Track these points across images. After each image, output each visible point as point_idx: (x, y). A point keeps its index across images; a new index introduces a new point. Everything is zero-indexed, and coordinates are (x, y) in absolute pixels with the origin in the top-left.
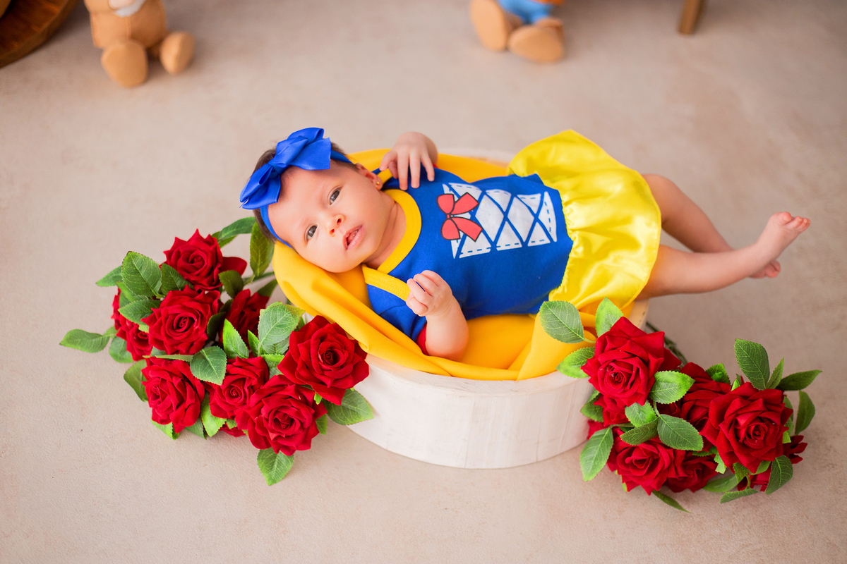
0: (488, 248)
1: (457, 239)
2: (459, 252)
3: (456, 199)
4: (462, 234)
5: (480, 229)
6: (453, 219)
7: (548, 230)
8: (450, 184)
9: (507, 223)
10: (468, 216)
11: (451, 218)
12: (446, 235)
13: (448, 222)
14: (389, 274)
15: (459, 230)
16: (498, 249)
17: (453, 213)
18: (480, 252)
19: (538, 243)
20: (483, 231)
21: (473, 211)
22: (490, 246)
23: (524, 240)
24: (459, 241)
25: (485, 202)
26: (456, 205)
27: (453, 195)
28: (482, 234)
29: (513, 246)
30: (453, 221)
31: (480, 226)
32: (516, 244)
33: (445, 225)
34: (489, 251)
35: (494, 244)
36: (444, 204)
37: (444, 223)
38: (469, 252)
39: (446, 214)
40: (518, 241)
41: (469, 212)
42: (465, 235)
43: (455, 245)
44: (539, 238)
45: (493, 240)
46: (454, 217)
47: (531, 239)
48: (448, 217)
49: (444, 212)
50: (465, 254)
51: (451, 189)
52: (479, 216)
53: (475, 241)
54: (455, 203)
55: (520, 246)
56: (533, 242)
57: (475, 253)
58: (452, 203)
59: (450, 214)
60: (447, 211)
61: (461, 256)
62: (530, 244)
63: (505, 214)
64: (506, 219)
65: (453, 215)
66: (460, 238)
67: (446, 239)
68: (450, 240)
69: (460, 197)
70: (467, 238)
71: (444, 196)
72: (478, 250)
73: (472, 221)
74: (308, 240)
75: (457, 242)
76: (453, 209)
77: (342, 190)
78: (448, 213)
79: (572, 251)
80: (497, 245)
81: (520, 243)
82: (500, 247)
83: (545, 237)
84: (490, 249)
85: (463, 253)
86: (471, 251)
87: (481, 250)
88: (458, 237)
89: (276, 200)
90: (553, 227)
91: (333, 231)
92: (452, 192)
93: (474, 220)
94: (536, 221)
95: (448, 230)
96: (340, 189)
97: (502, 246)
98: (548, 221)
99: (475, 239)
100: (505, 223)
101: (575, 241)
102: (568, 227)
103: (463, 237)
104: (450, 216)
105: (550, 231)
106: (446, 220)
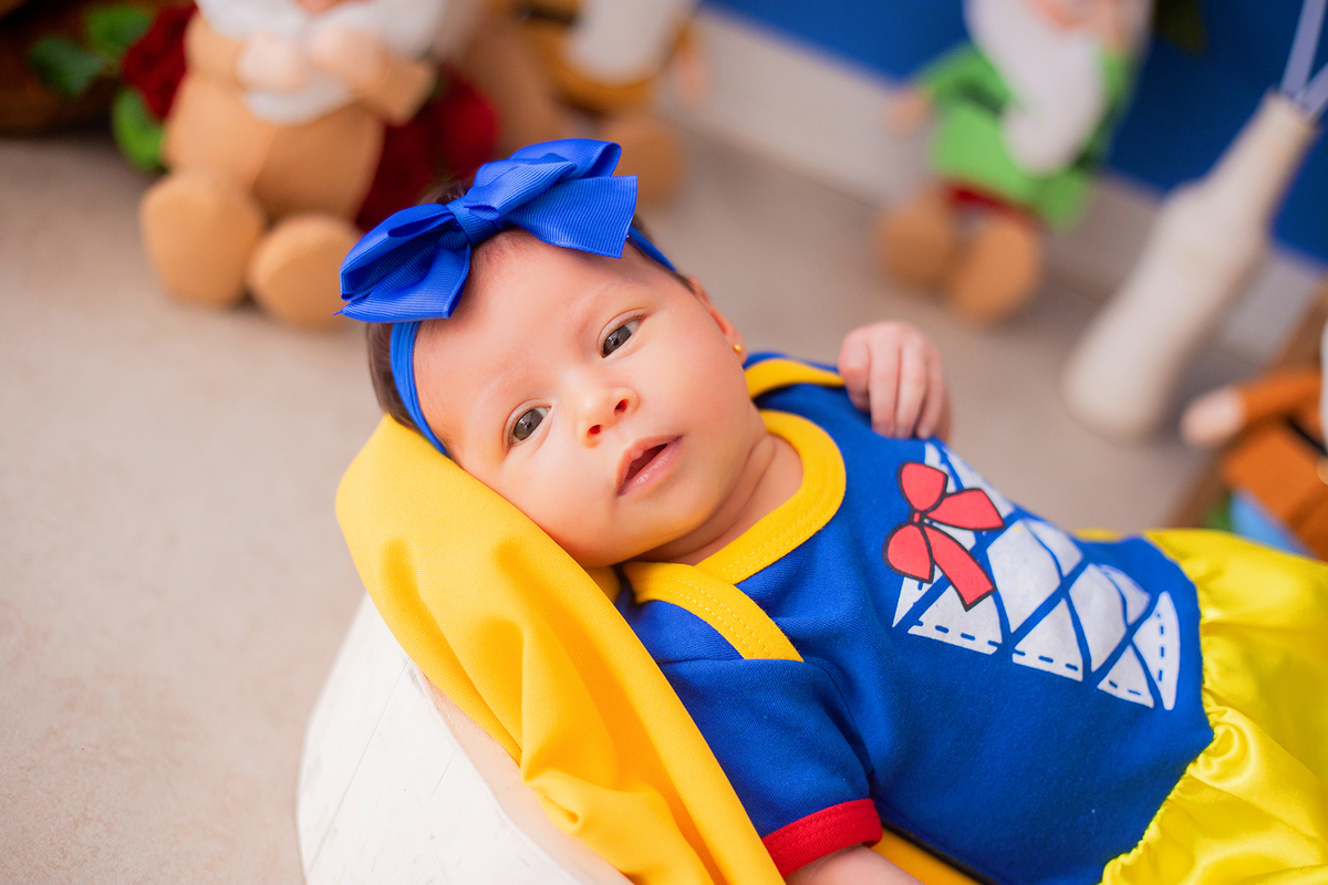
0: (991, 643)
1: (922, 581)
2: (915, 615)
3: (951, 488)
4: (938, 574)
5: (990, 587)
6: (928, 530)
7: (1155, 675)
8: (947, 452)
9: (1064, 602)
10: (967, 539)
11: (920, 525)
12: (896, 558)
13: (911, 532)
15: (933, 562)
16: (1016, 659)
17: (933, 515)
18: (967, 644)
19: (1122, 693)
20: (995, 593)
21: (989, 534)
22: (999, 640)
23: (1095, 666)
24: (926, 587)
25: (1020, 530)
26: (946, 503)
27: (945, 476)
28: (990, 599)
29: (1058, 669)
30: (923, 533)
31: (993, 582)
32: (1068, 666)
33: (902, 534)
34: (991, 650)
35: (1011, 639)
36: (916, 487)
37: (900, 527)
38: (938, 628)
39: (913, 510)
41: (977, 532)
42: (947, 581)
43: (910, 593)
44: (1126, 683)
45: (1013, 629)
46: (930, 526)
47: (1113, 675)
48: (917, 518)
49: (908, 501)
50: (926, 629)
51: (944, 459)
52: (997, 552)
53: (967, 607)
54: (944, 495)
55: (1078, 676)
56: (1113, 684)
57: (953, 638)
58: (937, 493)
59: (924, 514)
60: (918, 505)
61: (914, 630)
63: (1067, 581)
64: (1063, 592)
65: (932, 520)
66: (930, 581)
67: (890, 567)
68: (901, 575)
69: (961, 490)
70: (950, 589)
71: (921, 468)
72: (964, 636)
73: (974, 559)
74: (511, 445)
75: (920, 588)
76: (935, 507)
77: (647, 323)
78: (917, 511)
79: (1201, 758)
80: (1018, 647)
81: (1080, 666)
82: (1023, 654)
83: (1143, 687)
84: (995, 649)
85: (921, 624)
86: (945, 630)
87: (972, 638)
88: (927, 577)
89: (446, 308)
90: (1169, 670)
91: (595, 430)
92: (944, 469)
93: (979, 556)
94: (1127, 641)
95: (902, 550)
96: (639, 319)
97: (1030, 654)
98: (1158, 652)
99: (968, 603)
100: (1059, 601)
101: (1218, 732)
102: (1207, 684)
103: (938, 581)
104: (921, 520)
105: (1160, 679)
106: (907, 524)
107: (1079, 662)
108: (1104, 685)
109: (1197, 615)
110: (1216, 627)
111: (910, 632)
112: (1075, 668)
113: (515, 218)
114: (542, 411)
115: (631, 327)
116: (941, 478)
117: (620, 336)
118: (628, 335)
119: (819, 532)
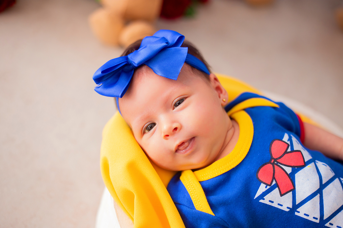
0: (288, 208)
1: (267, 185)
2: (262, 196)
3: (289, 150)
4: (274, 183)
5: (293, 188)
6: (275, 166)
8: (292, 136)
9: (318, 196)
10: (289, 170)
11: (273, 164)
12: (261, 175)
14: (200, 182)
15: (274, 178)
16: (296, 214)
17: (279, 160)
18: (280, 207)
20: (293, 190)
21: (296, 169)
22: (291, 207)
23: (325, 218)
24: (268, 187)
25: (310, 167)
26: (286, 155)
27: (288, 145)
29: (310, 218)
30: (274, 167)
31: (294, 186)
32: (315, 218)
33: (266, 166)
34: (288, 210)
35: (295, 207)
36: (277, 148)
37: (266, 164)
38: (270, 201)
39: (272, 158)
40: (318, 216)
41: (293, 167)
42: (277, 185)
43: (262, 188)
44: (336, 224)
45: (297, 202)
46: (276, 164)
47: (331, 221)
48: (272, 161)
49: (271, 155)
50: (266, 201)
51: (290, 139)
52: (299, 176)
53: (282, 195)
54: (286, 153)
55: (318, 221)
56: (331, 224)
57: (275, 205)
58: (284, 152)
59: (275, 160)
60: (275, 156)
61: (261, 201)
62: (327, 225)
64: (319, 192)
65: (278, 162)
66: (269, 186)
67: (258, 178)
68: (261, 182)
69: (293, 151)
70: (277, 189)
71: (280, 142)
72: (279, 204)
73: (289, 177)
74: (144, 133)
75: (266, 187)
76: (280, 158)
78: (273, 159)
80: (298, 210)
81: (319, 218)
82: (299, 212)
85: (264, 199)
86: (273, 202)
87: (282, 205)
88: (269, 184)
89: (120, 95)
91: (168, 136)
92: (289, 143)
93: (292, 177)
95: (264, 173)
96: (185, 98)
97: (301, 212)
99: (282, 193)
100: (317, 195)
103: (273, 185)
104: (274, 162)
106: (268, 163)
111: (260, 201)
112: (317, 219)
116: (287, 145)
119: (233, 169)
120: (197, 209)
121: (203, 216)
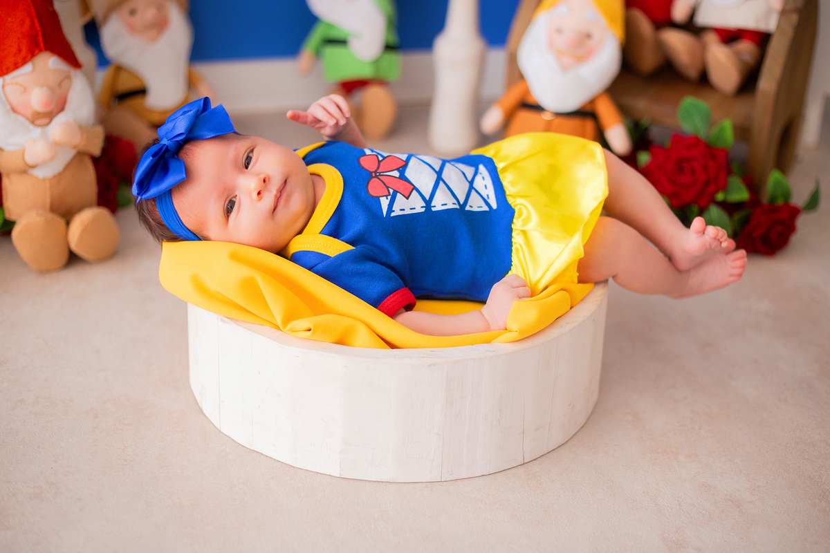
0: (422, 207)
1: (387, 196)
2: (390, 209)
3: (381, 158)
4: (391, 191)
5: (412, 187)
6: (380, 177)
7: (486, 198)
9: (441, 183)
10: (396, 174)
11: (376, 176)
12: (373, 192)
13: (374, 182)
15: (387, 187)
16: (433, 209)
17: (379, 171)
18: (413, 211)
19: (475, 209)
20: (415, 188)
21: (403, 167)
22: (425, 205)
23: (462, 202)
24: (389, 197)
25: (413, 161)
26: (381, 163)
27: (376, 156)
28: (414, 191)
29: (449, 206)
30: (379, 179)
31: (413, 185)
32: (452, 204)
33: (371, 182)
34: (423, 210)
35: (428, 203)
36: (367, 163)
37: (369, 180)
38: (401, 210)
39: (371, 173)
41: (398, 169)
42: (396, 192)
43: (384, 203)
44: (476, 205)
45: (427, 199)
46: (380, 175)
47: (470, 203)
48: (374, 175)
49: (367, 170)
50: (397, 212)
51: (373, 151)
52: (409, 173)
53: (407, 198)
54: (379, 162)
55: (457, 207)
56: (471, 207)
57: (408, 212)
58: (377, 162)
59: (376, 172)
60: (372, 169)
61: (393, 214)
63: (439, 174)
64: (439, 178)
65: (380, 173)
66: (390, 195)
67: (373, 196)
68: (377, 199)
69: (384, 158)
70: (398, 194)
71: (366, 157)
72: (411, 209)
73: (402, 179)
74: (228, 216)
75: (387, 199)
76: (378, 168)
77: (255, 151)
78: (373, 172)
79: (515, 220)
80: (432, 205)
82: (435, 206)
83: (483, 204)
84: (424, 209)
85: (394, 211)
86: (404, 210)
87: (414, 208)
88: (388, 194)
89: (185, 176)
90: (490, 193)
91: (259, 193)
93: (403, 177)
94: (471, 188)
95: (374, 188)
96: (252, 151)
97: (437, 205)
98: (484, 187)
99: (407, 196)
100: (439, 183)
101: (516, 209)
102: (507, 193)
103: (393, 193)
104: (376, 175)
105: (488, 198)
106: (371, 179)
107: (456, 202)
108: (468, 208)
109: (495, 168)
110: (504, 169)
111: (391, 216)
113: (190, 135)
114: (234, 199)
115: (251, 155)
117: (249, 159)
118: (251, 158)
120: (332, 256)
121: (343, 257)
